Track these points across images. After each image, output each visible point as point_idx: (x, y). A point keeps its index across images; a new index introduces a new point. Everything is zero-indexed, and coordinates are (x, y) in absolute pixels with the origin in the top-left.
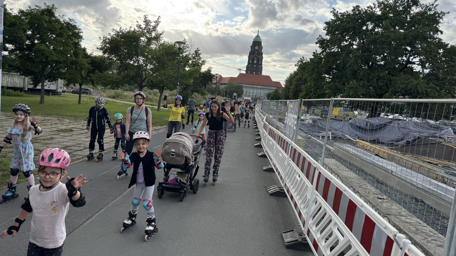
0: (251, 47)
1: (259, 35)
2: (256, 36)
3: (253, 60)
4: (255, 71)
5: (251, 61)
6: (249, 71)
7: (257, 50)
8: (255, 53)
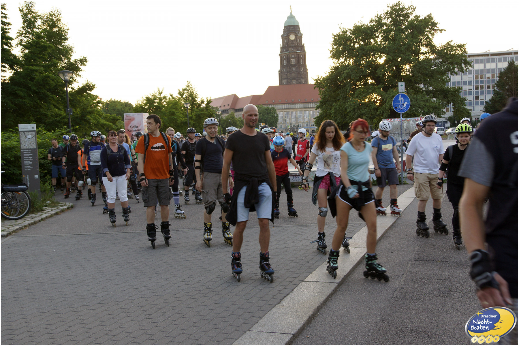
0: (283, 36)
2: (288, 18)
3: (288, 60)
4: (294, 79)
5: (285, 61)
6: (285, 79)
7: (292, 41)
8: (291, 47)
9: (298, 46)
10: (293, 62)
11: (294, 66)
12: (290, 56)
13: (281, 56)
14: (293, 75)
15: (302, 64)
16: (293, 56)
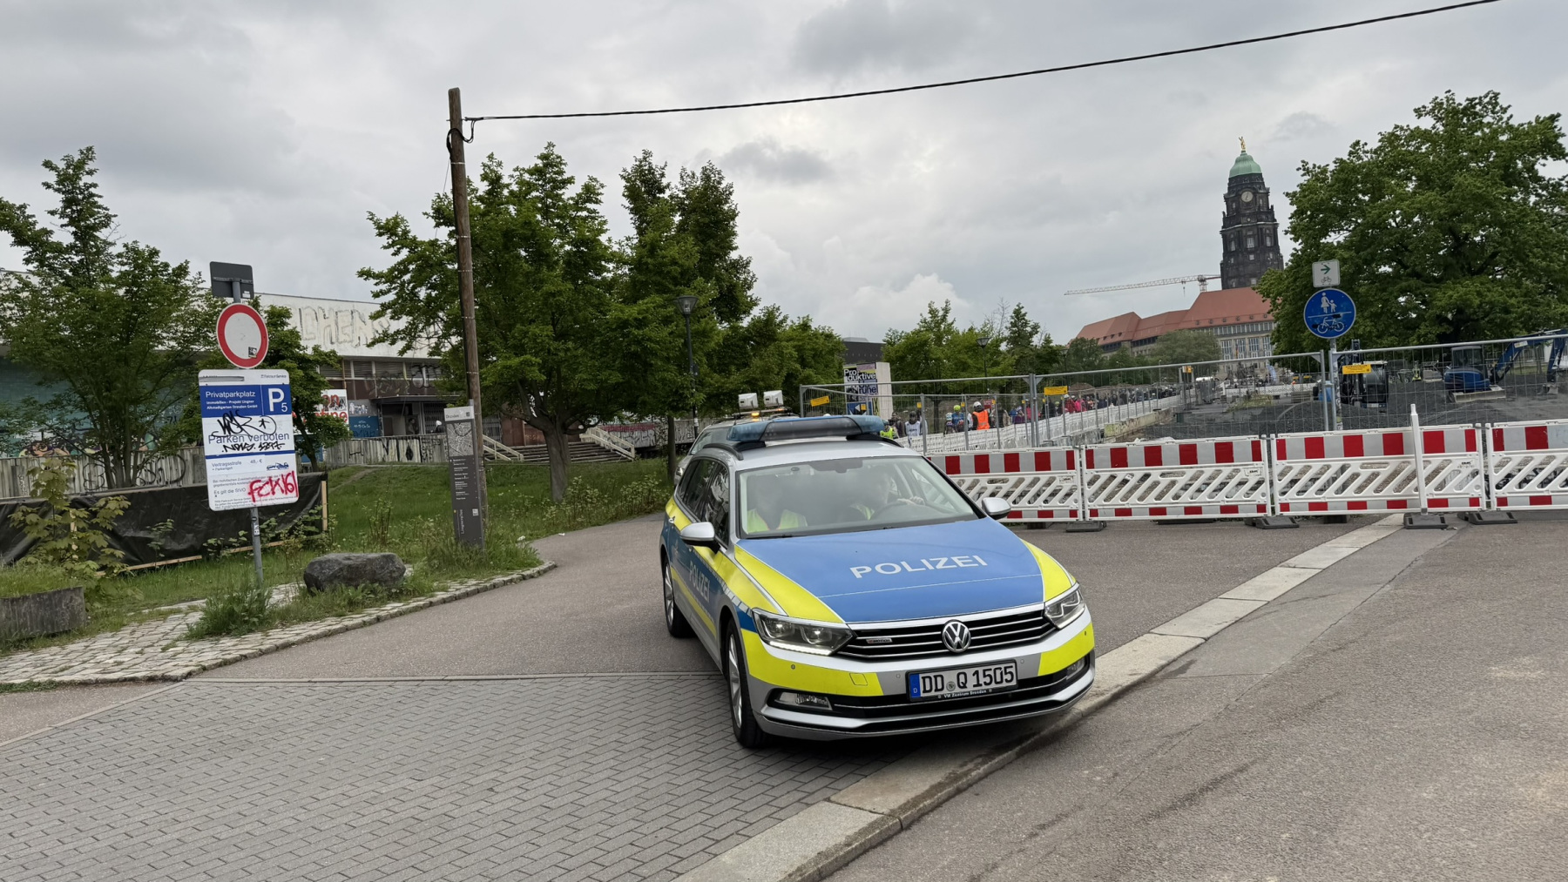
0: (1226, 199)
1: (1248, 153)
2: (1238, 161)
3: (1240, 241)
4: (1254, 276)
5: (1233, 243)
6: (1234, 278)
7: (1248, 204)
8: (1244, 215)
9: (1261, 213)
10: (1251, 244)
11: (1251, 252)
12: (1244, 232)
13: (1224, 233)
14: (1251, 268)
15: (1268, 244)
16: (1250, 233)
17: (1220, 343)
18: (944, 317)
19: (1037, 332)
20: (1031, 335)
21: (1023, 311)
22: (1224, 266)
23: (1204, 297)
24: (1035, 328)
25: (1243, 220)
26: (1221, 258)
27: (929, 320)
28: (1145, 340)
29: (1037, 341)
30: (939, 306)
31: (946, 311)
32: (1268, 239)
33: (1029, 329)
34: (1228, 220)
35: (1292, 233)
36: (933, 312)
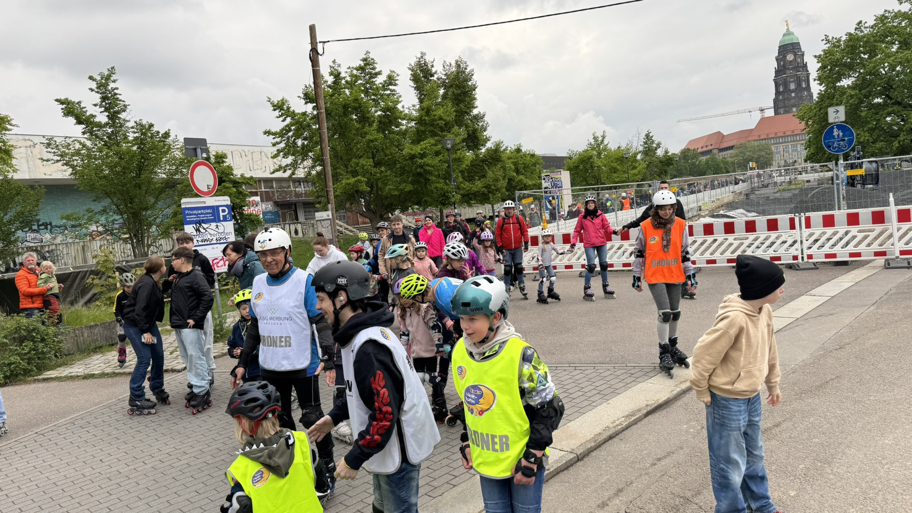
0: (777, 59)
1: (791, 30)
2: (784, 35)
3: (786, 84)
4: (794, 106)
5: (781, 87)
6: (782, 108)
7: (791, 62)
8: (788, 69)
9: (798, 67)
10: (792, 86)
11: (793, 91)
12: (788, 80)
13: (776, 81)
14: (793, 101)
15: (804, 86)
16: (792, 80)
17: (773, 148)
18: (603, 141)
19: (660, 147)
20: (656, 149)
21: (651, 135)
22: (776, 101)
23: (763, 120)
24: (659, 145)
25: (788, 72)
26: (773, 96)
27: (593, 143)
28: (727, 148)
29: (660, 152)
30: (599, 134)
31: (604, 137)
32: (803, 83)
33: (655, 145)
34: (778, 72)
35: (818, 80)
36: (595, 138)
